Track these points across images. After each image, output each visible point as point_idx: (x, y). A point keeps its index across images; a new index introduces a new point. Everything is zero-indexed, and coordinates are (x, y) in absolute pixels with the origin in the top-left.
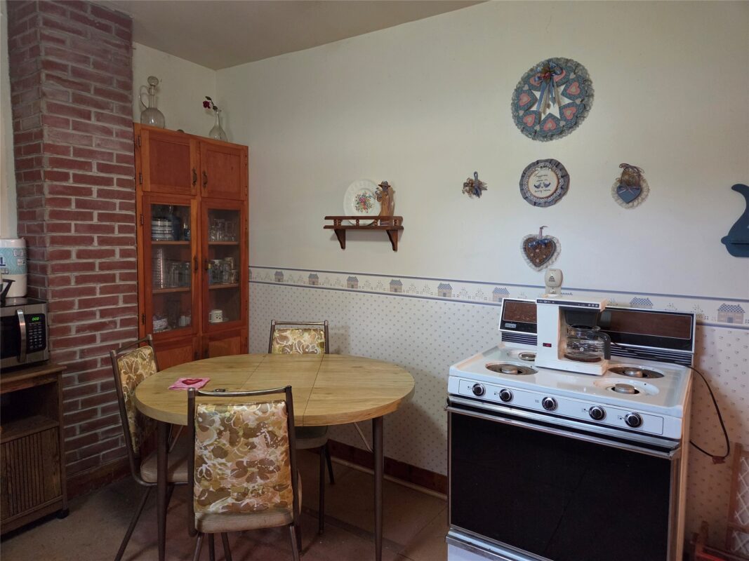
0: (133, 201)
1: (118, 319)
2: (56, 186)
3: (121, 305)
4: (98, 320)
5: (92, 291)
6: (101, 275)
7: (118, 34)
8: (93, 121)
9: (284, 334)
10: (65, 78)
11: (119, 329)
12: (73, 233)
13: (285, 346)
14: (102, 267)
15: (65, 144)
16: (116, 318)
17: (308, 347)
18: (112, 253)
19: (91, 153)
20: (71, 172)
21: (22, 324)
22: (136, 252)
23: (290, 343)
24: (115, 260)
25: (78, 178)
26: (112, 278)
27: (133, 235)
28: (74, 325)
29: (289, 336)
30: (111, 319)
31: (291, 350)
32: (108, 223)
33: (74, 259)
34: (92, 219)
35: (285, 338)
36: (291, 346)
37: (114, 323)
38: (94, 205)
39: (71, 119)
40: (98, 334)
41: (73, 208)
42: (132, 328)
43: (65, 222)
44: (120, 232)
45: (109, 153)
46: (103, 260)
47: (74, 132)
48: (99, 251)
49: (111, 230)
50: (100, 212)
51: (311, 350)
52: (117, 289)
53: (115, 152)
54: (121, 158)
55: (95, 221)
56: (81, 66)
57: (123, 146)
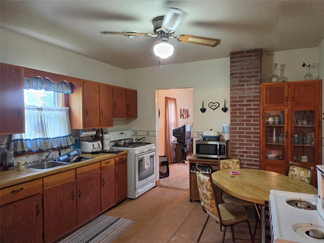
0: (259, 111)
1: (252, 151)
2: (234, 108)
3: (253, 146)
4: (245, 150)
5: (243, 140)
6: (246, 136)
7: (255, 56)
8: (245, 87)
9: (294, 169)
10: (237, 76)
11: (252, 154)
12: (238, 122)
13: (293, 174)
14: (247, 133)
15: (236, 96)
16: (251, 151)
17: (302, 177)
18: (250, 129)
19: (244, 97)
20: (238, 104)
21: (218, 147)
22: (259, 129)
23: (295, 173)
24: (251, 131)
25: (239, 105)
26: (250, 137)
27: (258, 123)
28: (237, 150)
29: (296, 170)
30: (249, 151)
31: (295, 177)
32: (249, 119)
33: (238, 130)
34: (244, 117)
35: (294, 171)
36: (296, 175)
37: (251, 152)
38: (245, 113)
39: (238, 88)
40: (245, 155)
41: (238, 114)
42: (257, 155)
43: (236, 119)
44: (253, 122)
45: (250, 96)
46: (247, 131)
47: (239, 92)
48: (246, 128)
49: (250, 121)
50: (247, 115)
51: (303, 180)
52: (252, 141)
53: (253, 95)
54: (254, 97)
55: (245, 118)
56: (242, 71)
57: (256, 92)
